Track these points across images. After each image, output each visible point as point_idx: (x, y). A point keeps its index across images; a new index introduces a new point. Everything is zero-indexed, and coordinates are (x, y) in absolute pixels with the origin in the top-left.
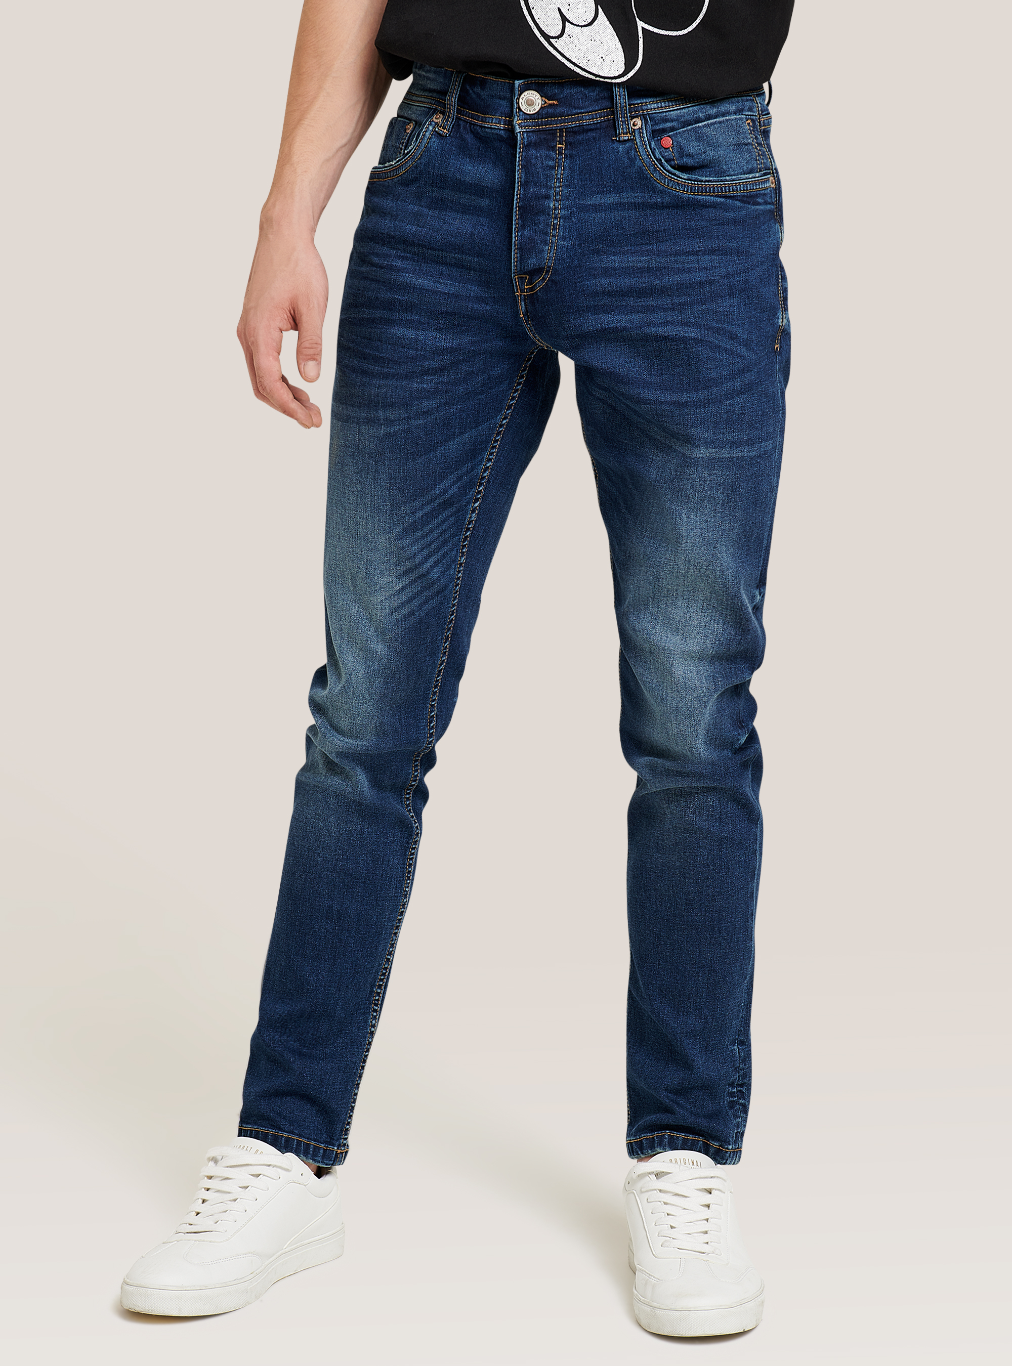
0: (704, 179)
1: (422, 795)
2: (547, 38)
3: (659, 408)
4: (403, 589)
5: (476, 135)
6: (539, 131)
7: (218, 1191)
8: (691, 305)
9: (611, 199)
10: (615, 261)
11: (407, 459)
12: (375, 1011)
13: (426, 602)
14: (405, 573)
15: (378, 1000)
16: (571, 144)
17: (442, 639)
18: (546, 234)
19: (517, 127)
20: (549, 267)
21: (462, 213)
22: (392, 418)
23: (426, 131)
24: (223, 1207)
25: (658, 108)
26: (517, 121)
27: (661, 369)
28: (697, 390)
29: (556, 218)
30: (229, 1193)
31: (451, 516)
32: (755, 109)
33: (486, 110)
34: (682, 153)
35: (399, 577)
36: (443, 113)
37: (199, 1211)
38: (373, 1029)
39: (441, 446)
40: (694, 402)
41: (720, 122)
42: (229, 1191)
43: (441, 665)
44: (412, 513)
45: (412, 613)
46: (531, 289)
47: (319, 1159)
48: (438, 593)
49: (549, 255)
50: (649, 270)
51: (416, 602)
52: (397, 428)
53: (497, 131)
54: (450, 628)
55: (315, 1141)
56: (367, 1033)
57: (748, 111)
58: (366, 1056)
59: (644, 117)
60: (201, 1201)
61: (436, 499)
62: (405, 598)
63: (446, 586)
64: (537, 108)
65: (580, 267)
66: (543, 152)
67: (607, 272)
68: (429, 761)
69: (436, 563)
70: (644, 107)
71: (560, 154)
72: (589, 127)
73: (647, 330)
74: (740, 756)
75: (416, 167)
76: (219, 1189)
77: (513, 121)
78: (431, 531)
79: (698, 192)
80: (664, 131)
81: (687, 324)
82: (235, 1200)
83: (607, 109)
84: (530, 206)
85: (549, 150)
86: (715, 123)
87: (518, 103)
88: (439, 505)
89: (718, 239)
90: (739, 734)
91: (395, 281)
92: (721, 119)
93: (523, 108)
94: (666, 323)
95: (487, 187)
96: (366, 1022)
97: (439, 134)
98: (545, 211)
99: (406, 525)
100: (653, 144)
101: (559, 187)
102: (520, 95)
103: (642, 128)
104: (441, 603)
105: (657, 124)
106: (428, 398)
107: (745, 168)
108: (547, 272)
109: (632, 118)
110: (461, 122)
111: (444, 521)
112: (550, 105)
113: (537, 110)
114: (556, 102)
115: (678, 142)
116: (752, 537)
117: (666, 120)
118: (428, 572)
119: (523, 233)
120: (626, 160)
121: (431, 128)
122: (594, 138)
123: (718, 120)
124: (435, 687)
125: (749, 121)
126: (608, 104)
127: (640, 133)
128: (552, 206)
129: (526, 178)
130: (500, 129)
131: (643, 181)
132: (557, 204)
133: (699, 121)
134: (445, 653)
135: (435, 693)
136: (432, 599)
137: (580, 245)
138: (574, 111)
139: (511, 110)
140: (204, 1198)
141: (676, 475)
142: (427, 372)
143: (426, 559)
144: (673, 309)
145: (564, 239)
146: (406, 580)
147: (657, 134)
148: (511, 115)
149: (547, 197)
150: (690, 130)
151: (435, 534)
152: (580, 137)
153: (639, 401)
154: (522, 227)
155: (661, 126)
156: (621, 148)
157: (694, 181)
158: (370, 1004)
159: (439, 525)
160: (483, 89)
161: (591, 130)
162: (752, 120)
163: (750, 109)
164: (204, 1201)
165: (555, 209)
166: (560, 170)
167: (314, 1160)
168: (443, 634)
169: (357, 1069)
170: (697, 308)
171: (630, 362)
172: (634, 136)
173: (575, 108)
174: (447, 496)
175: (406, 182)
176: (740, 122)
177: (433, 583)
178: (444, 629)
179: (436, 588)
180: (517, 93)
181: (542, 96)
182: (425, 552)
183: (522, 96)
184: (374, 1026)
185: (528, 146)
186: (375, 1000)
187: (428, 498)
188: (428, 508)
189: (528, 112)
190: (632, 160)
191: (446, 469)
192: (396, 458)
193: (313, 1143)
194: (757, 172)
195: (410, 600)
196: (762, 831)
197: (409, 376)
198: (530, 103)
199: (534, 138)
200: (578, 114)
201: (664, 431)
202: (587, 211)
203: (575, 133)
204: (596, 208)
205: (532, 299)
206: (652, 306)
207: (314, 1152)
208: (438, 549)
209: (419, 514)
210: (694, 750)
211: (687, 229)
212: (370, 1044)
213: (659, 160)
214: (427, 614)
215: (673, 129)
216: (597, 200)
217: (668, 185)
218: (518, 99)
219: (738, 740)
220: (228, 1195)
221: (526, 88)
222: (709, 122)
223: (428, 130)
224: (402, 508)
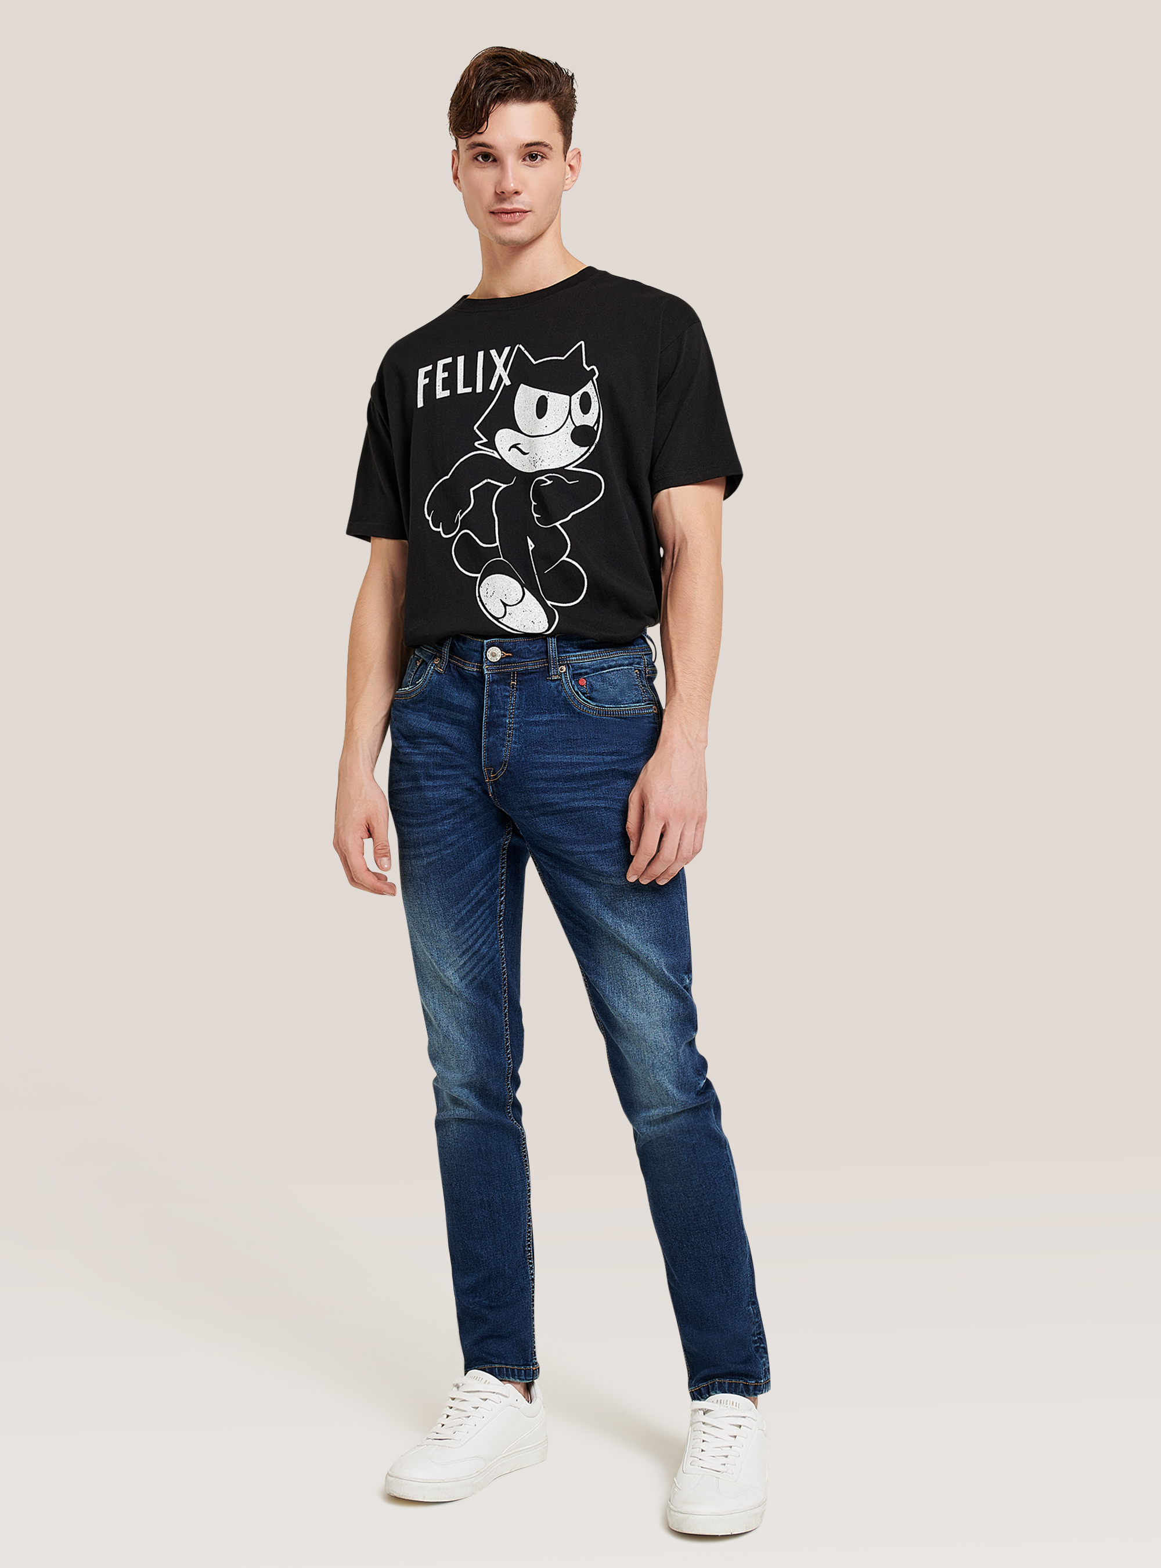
0: (607, 706)
1: (517, 1107)
2: (497, 619)
3: (587, 856)
4: (465, 963)
5: (460, 674)
6: (499, 673)
7: (457, 1409)
8: (600, 785)
9: (546, 718)
10: (549, 758)
11: (446, 877)
12: (531, 1263)
13: (483, 969)
14: (464, 953)
15: (530, 1256)
16: (520, 681)
17: (502, 992)
18: (504, 740)
19: (485, 670)
20: (506, 762)
21: (451, 724)
22: (429, 851)
23: (429, 670)
24: (460, 1421)
25: (577, 659)
26: (485, 666)
27: (584, 830)
28: (611, 841)
29: (510, 730)
30: (465, 1411)
31: (486, 909)
32: (642, 664)
33: (466, 658)
34: (592, 688)
35: (460, 956)
36: (441, 658)
37: (443, 1423)
38: (533, 1277)
39: (467, 865)
40: (610, 849)
41: (617, 670)
42: (465, 1409)
43: (505, 1010)
44: (459, 912)
45: (475, 978)
46: (495, 777)
47: (523, 1377)
48: (489, 962)
49: (506, 754)
50: (571, 764)
51: (476, 971)
52: (434, 858)
53: (472, 672)
54: (505, 984)
55: (516, 1365)
56: (530, 1280)
57: (636, 664)
58: (533, 1297)
59: (567, 665)
60: (446, 1416)
61: (472, 900)
62: (468, 970)
63: (494, 956)
64: (499, 658)
65: (526, 762)
66: (502, 687)
67: (544, 766)
68: (516, 1082)
69: (484, 943)
70: (568, 659)
71: (513, 688)
72: (532, 671)
73: (572, 804)
74: (702, 1097)
75: (423, 693)
76: (458, 1407)
77: (483, 666)
78: (475, 922)
79: (605, 714)
80: (581, 674)
81: (598, 799)
82: (469, 1417)
83: (544, 659)
84: (494, 722)
85: (506, 685)
86: (614, 671)
87: (486, 655)
88: (476, 904)
89: (616, 745)
90: (699, 1080)
91: (414, 761)
92: (618, 668)
93: (489, 658)
94: (585, 799)
95: (467, 708)
96: (527, 1273)
97: (438, 672)
98: (503, 725)
99: (456, 921)
100: (573, 682)
101: (512, 709)
102: (487, 650)
103: (566, 672)
104: (493, 968)
105: (576, 670)
106: (450, 835)
107: (634, 700)
108: (505, 765)
109: (560, 665)
110: (451, 665)
111: (482, 914)
112: (507, 656)
113: (498, 659)
114: (510, 655)
115: (589, 682)
116: (675, 936)
117: (582, 668)
118: (479, 949)
119: (489, 740)
120: (556, 692)
121: (432, 668)
122: (535, 678)
123: (616, 669)
124: (506, 1026)
125: (637, 671)
126: (545, 657)
127: (565, 675)
128: (507, 721)
129: (491, 703)
130: (474, 671)
131: (567, 706)
132: (511, 720)
133: (603, 669)
134: (505, 1001)
135: (507, 1030)
136: (487, 966)
137: (526, 747)
138: (523, 660)
139: (481, 660)
140: (448, 1414)
141: (611, 899)
142: (445, 818)
143: (476, 941)
144: (589, 789)
145: (515, 743)
146: (466, 958)
147: (576, 676)
148: (482, 662)
149: (505, 716)
150: (598, 675)
151: (478, 923)
152: (526, 677)
153: (573, 854)
154: (488, 736)
155: (578, 672)
156: (553, 684)
157: (600, 707)
158: (526, 1260)
159: (479, 917)
160: (464, 644)
161: (533, 672)
162: (639, 670)
163: (639, 663)
164: (448, 1416)
165: (510, 724)
166: (513, 698)
167: (520, 1379)
168: (501, 989)
169: (530, 1307)
170: (604, 787)
171: (563, 828)
172: (561, 677)
173: (523, 658)
174: (480, 897)
175: (414, 702)
176: (630, 671)
177: (484, 956)
178: (501, 985)
179: (487, 959)
180: (485, 648)
181: (501, 651)
182: (475, 936)
183: (489, 650)
184: (533, 1274)
185: (491, 683)
186: (529, 1256)
187: (466, 900)
188: (469, 907)
189: (493, 661)
190: (559, 692)
191: (474, 879)
192: (439, 878)
193: (515, 1367)
194: (643, 702)
195: (472, 970)
196: (730, 1152)
197: (434, 822)
198: (494, 655)
199: (496, 677)
200: (525, 662)
201: (593, 873)
202: (531, 725)
203: (523, 674)
204: (537, 723)
205: (496, 784)
206: (575, 788)
207: (518, 1373)
208: (483, 933)
209: (464, 912)
210: (669, 1092)
211: (596, 739)
212: (533, 1287)
213: (577, 693)
214: (485, 977)
215: (586, 673)
216: (537, 718)
217: (583, 709)
218: (486, 652)
219: (699, 1084)
220: (464, 1412)
221: (490, 645)
222: (610, 670)
223: (431, 668)
224: (451, 910)
